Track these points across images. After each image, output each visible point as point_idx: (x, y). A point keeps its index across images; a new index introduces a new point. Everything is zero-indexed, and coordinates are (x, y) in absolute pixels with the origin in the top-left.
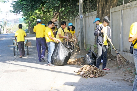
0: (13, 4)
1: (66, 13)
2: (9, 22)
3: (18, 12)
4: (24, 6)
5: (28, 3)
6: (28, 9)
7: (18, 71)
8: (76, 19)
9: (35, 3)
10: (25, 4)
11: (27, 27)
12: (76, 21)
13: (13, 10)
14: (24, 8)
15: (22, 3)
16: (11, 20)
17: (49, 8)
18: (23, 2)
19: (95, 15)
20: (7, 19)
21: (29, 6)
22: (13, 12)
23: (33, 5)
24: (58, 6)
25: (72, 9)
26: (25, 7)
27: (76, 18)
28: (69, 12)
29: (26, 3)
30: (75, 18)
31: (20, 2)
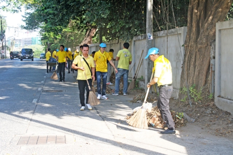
0: (25, 17)
1: (117, 31)
2: (18, 43)
3: (31, 29)
4: (48, 17)
5: (56, 12)
6: (56, 21)
7: (47, 139)
8: (134, 41)
9: (67, 12)
10: (50, 14)
11: (43, 50)
12: (134, 43)
13: (25, 26)
14: (49, 20)
15: (46, 11)
16: (20, 40)
17: (90, 21)
18: (48, 10)
19: (180, 34)
20: (16, 39)
21: (58, 17)
22: (25, 28)
23: (63, 15)
24: (106, 17)
25: (127, 23)
26: (50, 17)
27: (134, 39)
28: (123, 28)
29: (52, 12)
30: (132, 39)
31: (43, 10)
